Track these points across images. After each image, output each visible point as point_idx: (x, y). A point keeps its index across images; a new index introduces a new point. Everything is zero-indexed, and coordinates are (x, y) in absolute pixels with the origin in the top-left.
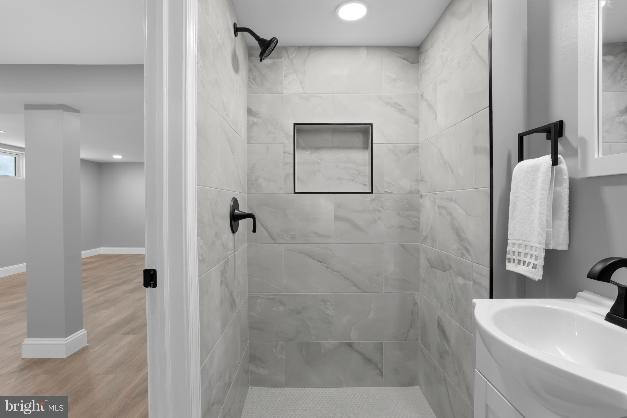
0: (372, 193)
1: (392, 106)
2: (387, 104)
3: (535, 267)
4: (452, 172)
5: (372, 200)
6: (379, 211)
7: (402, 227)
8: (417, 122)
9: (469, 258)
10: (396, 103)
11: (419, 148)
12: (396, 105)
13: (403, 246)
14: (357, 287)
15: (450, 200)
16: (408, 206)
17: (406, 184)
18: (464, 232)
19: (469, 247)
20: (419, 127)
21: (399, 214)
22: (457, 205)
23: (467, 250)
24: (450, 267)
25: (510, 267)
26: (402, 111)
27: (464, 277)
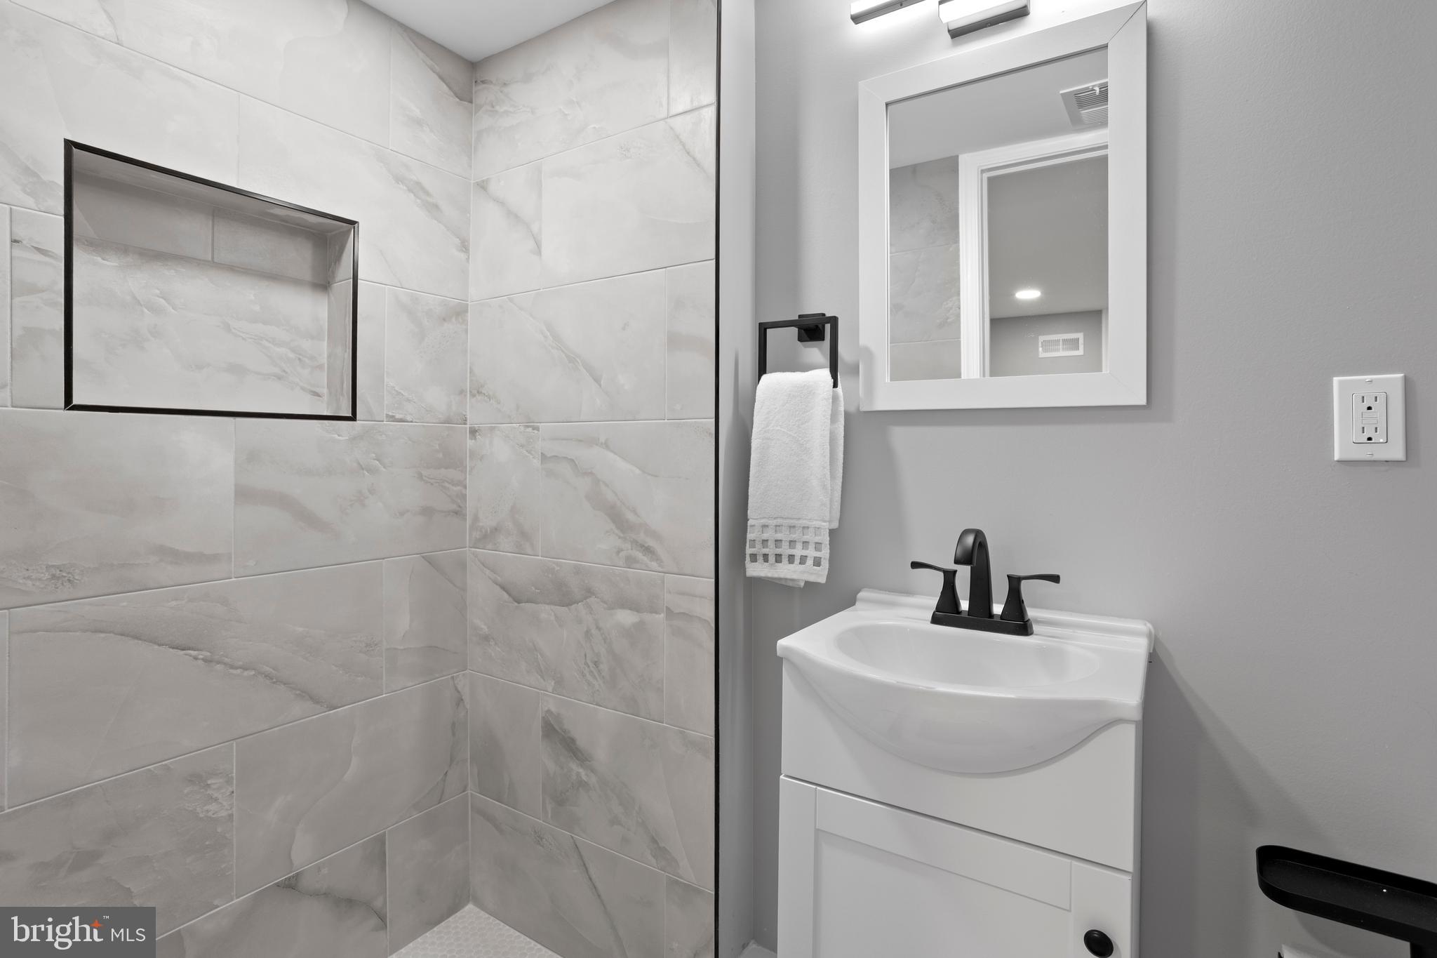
0: (353, 418)
1: (410, 190)
2: (399, 179)
3: (817, 562)
4: (597, 380)
5: (354, 439)
6: (372, 471)
7: (427, 512)
8: (464, 247)
9: (654, 565)
10: (418, 183)
11: (466, 311)
12: (417, 189)
13: (430, 561)
14: (311, 698)
15: (591, 441)
16: (440, 455)
17: (437, 399)
18: (635, 512)
19: (651, 542)
20: (468, 259)
21: (420, 476)
22: (611, 455)
23: (648, 550)
24: (589, 592)
25: (755, 570)
26: (433, 208)
27: (635, 607)
